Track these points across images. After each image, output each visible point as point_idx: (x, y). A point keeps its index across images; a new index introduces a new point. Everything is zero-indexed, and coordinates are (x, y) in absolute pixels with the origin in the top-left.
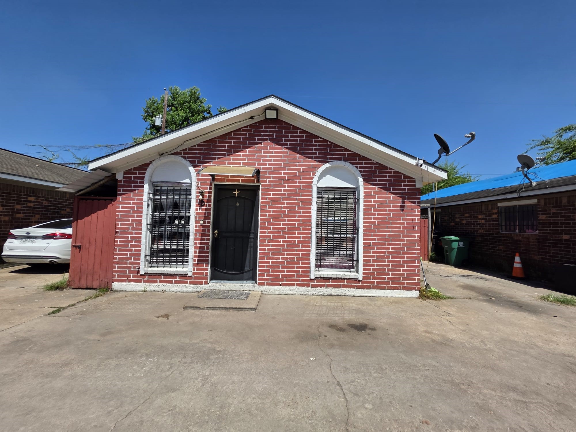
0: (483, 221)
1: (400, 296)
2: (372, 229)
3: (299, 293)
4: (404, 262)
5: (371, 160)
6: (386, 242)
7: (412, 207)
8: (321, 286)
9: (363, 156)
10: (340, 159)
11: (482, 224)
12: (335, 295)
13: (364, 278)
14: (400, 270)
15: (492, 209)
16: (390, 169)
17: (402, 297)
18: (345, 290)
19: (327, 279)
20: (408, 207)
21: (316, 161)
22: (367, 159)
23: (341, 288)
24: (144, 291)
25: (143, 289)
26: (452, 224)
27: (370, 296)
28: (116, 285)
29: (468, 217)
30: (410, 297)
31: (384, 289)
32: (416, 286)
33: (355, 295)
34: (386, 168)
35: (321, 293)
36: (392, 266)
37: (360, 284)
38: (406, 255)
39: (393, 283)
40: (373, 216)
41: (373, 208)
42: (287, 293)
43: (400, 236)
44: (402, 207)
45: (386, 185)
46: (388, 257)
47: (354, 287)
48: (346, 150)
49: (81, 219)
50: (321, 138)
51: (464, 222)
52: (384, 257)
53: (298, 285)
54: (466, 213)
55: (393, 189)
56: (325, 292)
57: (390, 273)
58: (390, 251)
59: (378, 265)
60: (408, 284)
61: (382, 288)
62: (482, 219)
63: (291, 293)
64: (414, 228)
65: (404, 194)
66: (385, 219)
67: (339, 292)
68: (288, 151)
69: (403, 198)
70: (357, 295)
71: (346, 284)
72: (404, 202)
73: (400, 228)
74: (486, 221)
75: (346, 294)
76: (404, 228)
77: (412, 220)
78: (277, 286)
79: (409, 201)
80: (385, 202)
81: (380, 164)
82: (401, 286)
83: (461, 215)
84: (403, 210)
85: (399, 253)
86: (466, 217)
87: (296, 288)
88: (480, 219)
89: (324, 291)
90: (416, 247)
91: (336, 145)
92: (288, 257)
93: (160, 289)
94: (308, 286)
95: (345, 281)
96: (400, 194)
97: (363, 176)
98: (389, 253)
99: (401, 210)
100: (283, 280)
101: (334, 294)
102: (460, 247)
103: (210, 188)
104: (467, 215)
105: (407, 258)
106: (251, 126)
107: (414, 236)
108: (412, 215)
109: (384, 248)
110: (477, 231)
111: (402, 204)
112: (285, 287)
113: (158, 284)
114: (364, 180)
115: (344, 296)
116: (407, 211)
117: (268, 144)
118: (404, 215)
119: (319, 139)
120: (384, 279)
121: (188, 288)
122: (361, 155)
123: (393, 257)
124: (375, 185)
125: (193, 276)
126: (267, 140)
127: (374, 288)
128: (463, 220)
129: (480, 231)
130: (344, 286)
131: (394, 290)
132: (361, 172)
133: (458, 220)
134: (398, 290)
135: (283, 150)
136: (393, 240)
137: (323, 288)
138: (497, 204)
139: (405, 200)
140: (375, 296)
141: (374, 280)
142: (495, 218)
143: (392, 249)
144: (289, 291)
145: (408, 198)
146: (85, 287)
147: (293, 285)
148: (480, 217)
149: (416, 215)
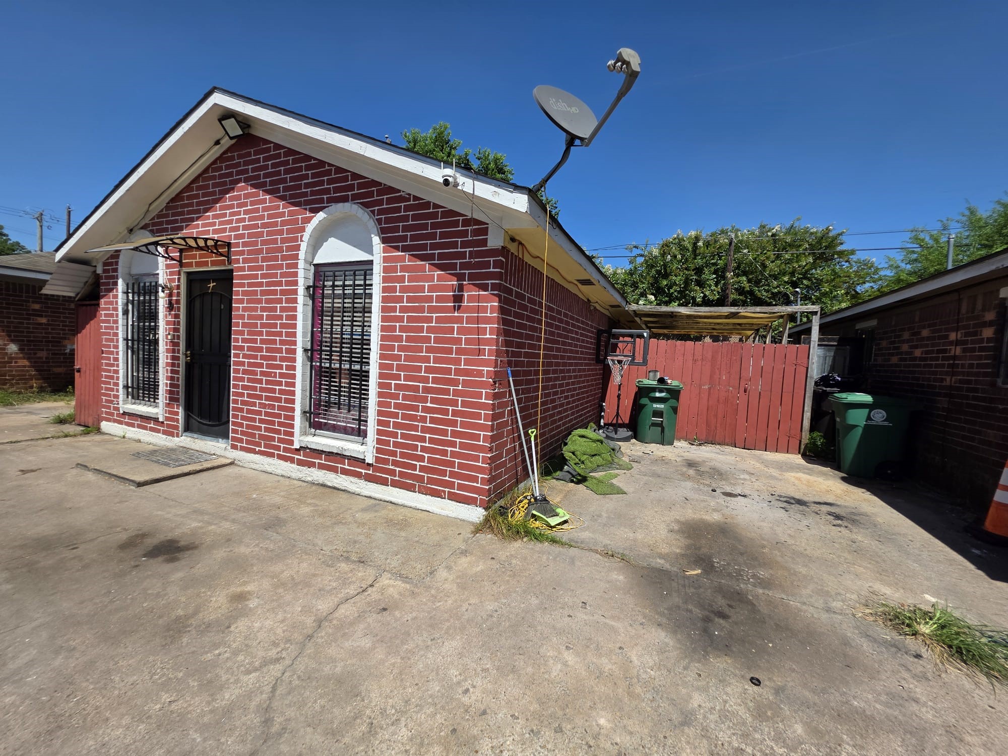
0: (958, 351)
1: (444, 513)
2: (396, 353)
3: (279, 472)
4: (455, 434)
5: (399, 191)
6: (421, 385)
7: (479, 299)
8: (311, 465)
9: (385, 185)
10: (344, 200)
11: (955, 357)
12: (330, 487)
13: (378, 459)
14: (444, 453)
15: (984, 310)
16: (436, 206)
17: (448, 516)
18: (346, 478)
19: (318, 453)
20: (471, 299)
21: (306, 209)
22: (392, 190)
23: (339, 475)
24: (124, 437)
25: (122, 434)
26: (894, 360)
27: (387, 500)
28: (105, 426)
29: (928, 338)
30: (464, 521)
31: (411, 491)
32: (477, 496)
33: (362, 494)
34: (427, 205)
35: (309, 479)
36: (432, 441)
37: (371, 472)
38: (459, 419)
39: (431, 481)
40: (398, 324)
41: (398, 305)
42: (264, 469)
43: (448, 371)
44: (458, 299)
45: (424, 247)
46: (423, 419)
47: (358, 475)
48: (356, 176)
49: (80, 333)
50: (315, 159)
51: (918, 353)
52: (413, 418)
53: (280, 457)
54: (924, 328)
55: (441, 256)
56: (316, 479)
57: (426, 455)
58: (429, 405)
59: (404, 436)
60: (461, 487)
61: (410, 488)
62: (957, 343)
63: (269, 469)
64: (480, 352)
65: (464, 266)
66: (421, 329)
67: (335, 480)
68: (268, 197)
69: (460, 277)
70: (364, 495)
71: (347, 467)
72: (461, 288)
73: (450, 351)
74: (964, 350)
75: (346, 489)
76: (460, 351)
77: (479, 331)
78: (252, 454)
79: (472, 284)
80: (422, 289)
81: (416, 198)
82: (447, 490)
83: (914, 334)
84: (459, 307)
85: (446, 412)
86: (923, 339)
87: (275, 461)
88: (951, 343)
89: (314, 475)
90: (483, 401)
91: (339, 170)
92: (267, 402)
93: (137, 437)
94: (292, 460)
95: (346, 460)
96: (453, 267)
97: (383, 231)
98: (426, 410)
99: (454, 306)
100: (259, 445)
101: (329, 484)
102: (874, 423)
103: (179, 279)
104: (925, 333)
105: (463, 425)
106: (221, 158)
107: (480, 374)
108: (478, 320)
109: (415, 399)
110: (942, 380)
111: (457, 293)
112: (262, 457)
113: (136, 429)
114: (384, 241)
115: (344, 491)
116: (468, 309)
117: (242, 189)
118: (459, 320)
119: (313, 162)
120: (414, 467)
121: (160, 440)
122: (380, 184)
123: (433, 420)
124: (405, 249)
125: (165, 422)
126: (239, 181)
127: (395, 484)
128: (916, 347)
129: (948, 380)
130: (345, 472)
131: (432, 496)
132: (379, 221)
133: (905, 347)
134: (439, 499)
135: (262, 196)
136: (435, 380)
137: (312, 469)
138: (998, 291)
139: (464, 283)
140: (396, 502)
141: (395, 467)
142: (989, 340)
143: (433, 401)
144: (267, 466)
145: (472, 277)
146: (83, 424)
147: (271, 455)
148: (953, 336)
149: (488, 320)
